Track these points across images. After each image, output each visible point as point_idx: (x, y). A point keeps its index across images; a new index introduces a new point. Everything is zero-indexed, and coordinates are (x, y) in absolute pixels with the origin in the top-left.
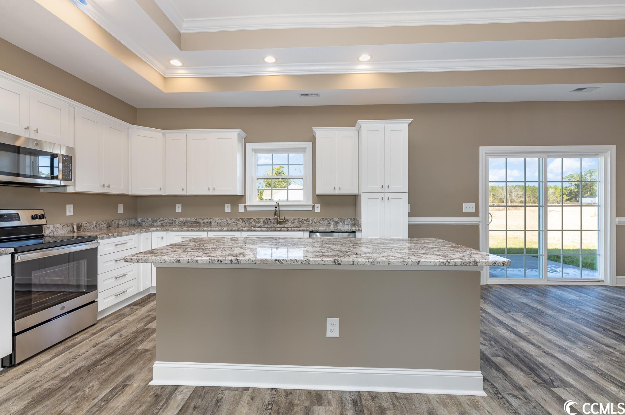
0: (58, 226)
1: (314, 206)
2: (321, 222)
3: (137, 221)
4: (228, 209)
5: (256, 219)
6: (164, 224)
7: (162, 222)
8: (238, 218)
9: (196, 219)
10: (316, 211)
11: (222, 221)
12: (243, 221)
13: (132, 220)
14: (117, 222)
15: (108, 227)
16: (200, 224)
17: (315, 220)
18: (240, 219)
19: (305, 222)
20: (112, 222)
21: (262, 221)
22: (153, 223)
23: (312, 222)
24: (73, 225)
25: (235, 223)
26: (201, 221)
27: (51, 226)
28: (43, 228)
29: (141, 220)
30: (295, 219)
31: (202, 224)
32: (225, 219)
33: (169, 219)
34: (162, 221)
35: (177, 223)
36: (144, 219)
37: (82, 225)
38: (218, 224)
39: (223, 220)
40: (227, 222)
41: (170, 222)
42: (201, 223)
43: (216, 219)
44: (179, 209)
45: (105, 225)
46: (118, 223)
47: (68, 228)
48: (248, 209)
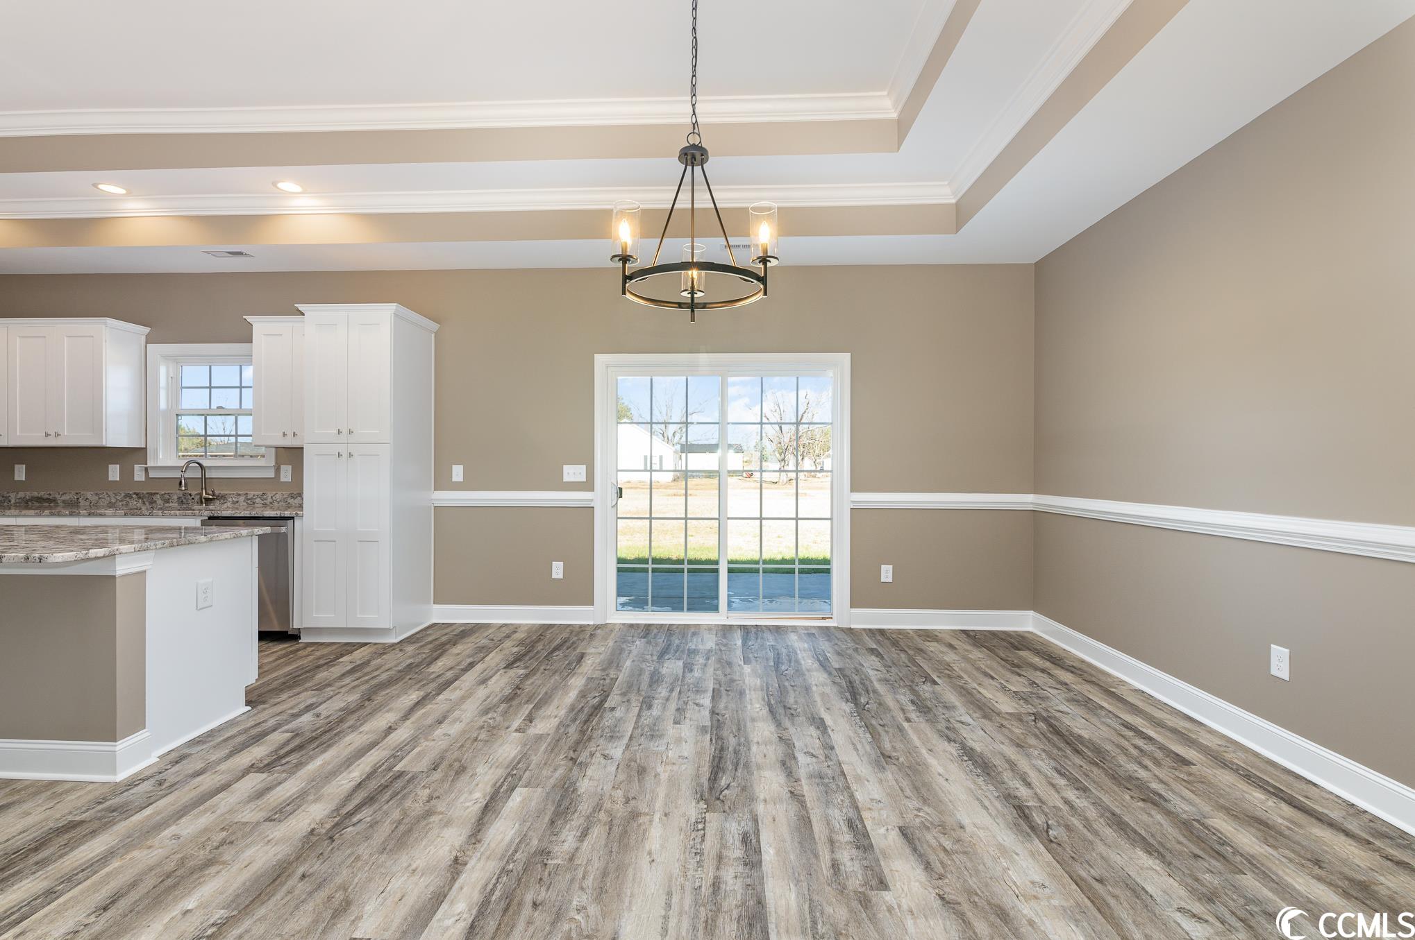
1: (278, 470)
2: (290, 501)
4: (114, 472)
5: (165, 494)
8: (131, 493)
10: (283, 479)
11: (99, 498)
12: (139, 498)
17: (277, 496)
18: (135, 493)
19: (258, 500)
21: (175, 497)
23: (271, 500)
25: (124, 502)
30: (240, 495)
43: (89, 494)
48: (151, 475)
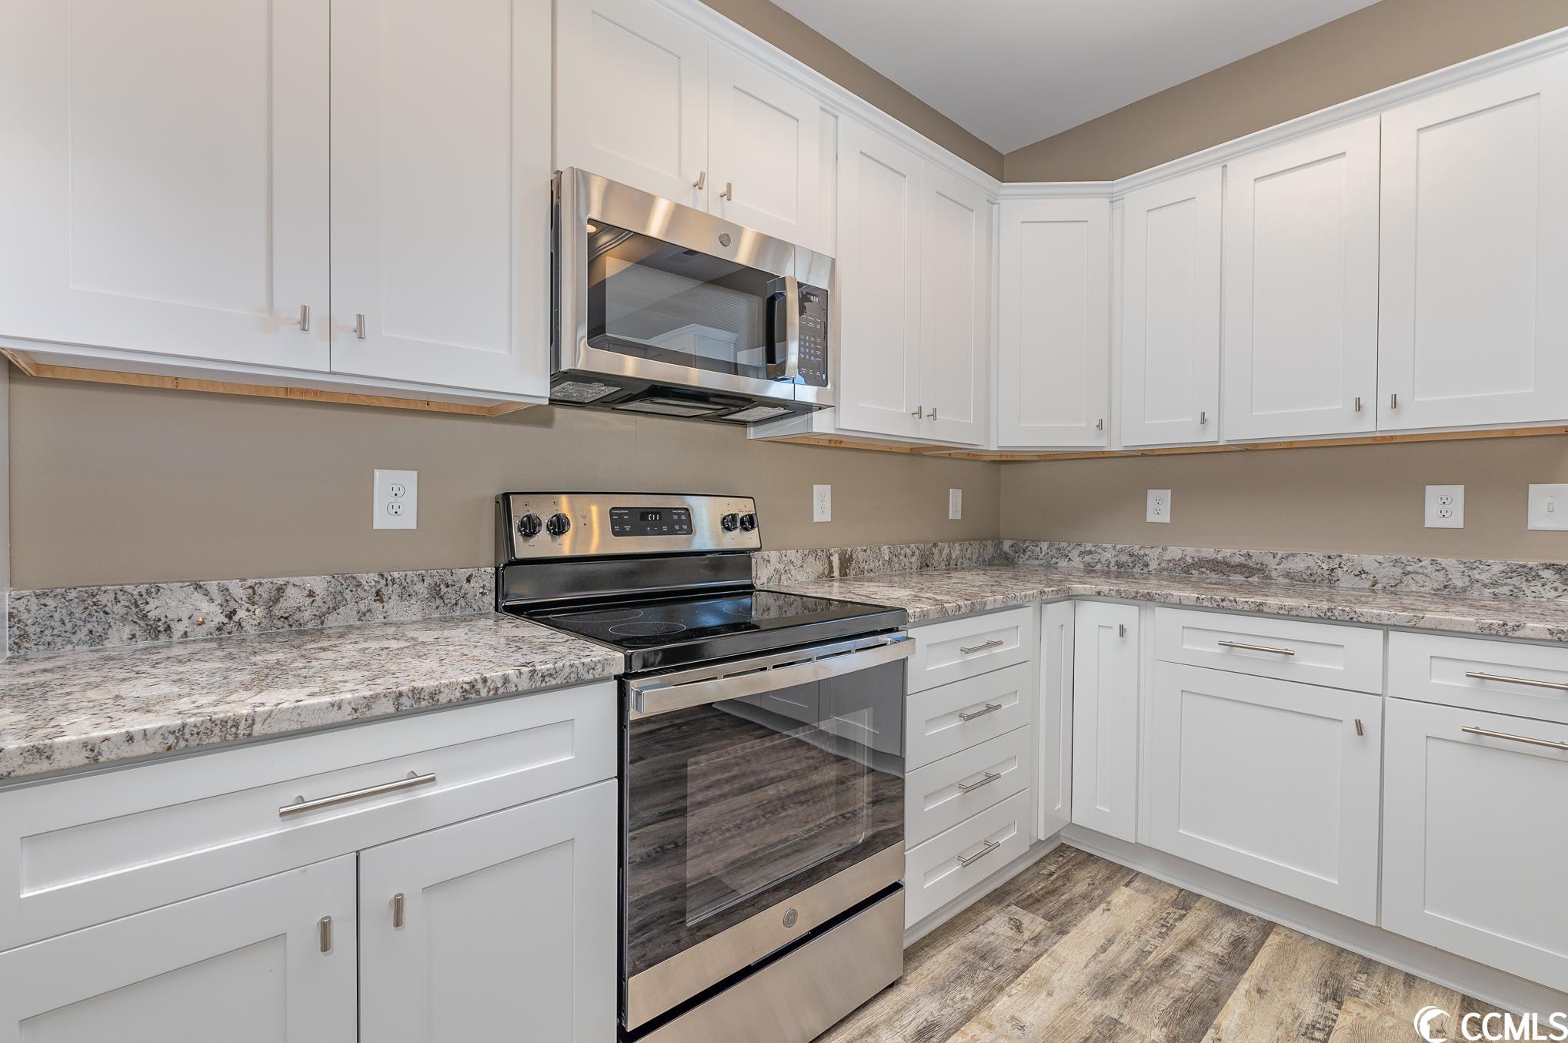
0: (792, 554)
3: (1001, 550)
6: (1099, 565)
7: (1088, 558)
9: (1249, 556)
13: (985, 546)
14: (946, 551)
15: (921, 568)
16: (1269, 577)
20: (933, 549)
22: (1054, 560)
24: (831, 555)
26: (1272, 563)
27: (774, 555)
28: (753, 561)
29: (1012, 546)
31: (1281, 580)
32: (1426, 562)
33: (1118, 547)
34: (1090, 553)
35: (1153, 565)
36: (1025, 541)
37: (854, 556)
38: (1379, 586)
39: (1409, 568)
40: (1441, 576)
41: (1124, 558)
42: (1274, 574)
44: (1159, 507)
45: (914, 559)
46: (950, 554)
47: (818, 563)
